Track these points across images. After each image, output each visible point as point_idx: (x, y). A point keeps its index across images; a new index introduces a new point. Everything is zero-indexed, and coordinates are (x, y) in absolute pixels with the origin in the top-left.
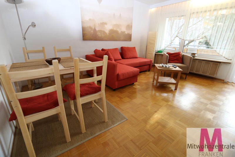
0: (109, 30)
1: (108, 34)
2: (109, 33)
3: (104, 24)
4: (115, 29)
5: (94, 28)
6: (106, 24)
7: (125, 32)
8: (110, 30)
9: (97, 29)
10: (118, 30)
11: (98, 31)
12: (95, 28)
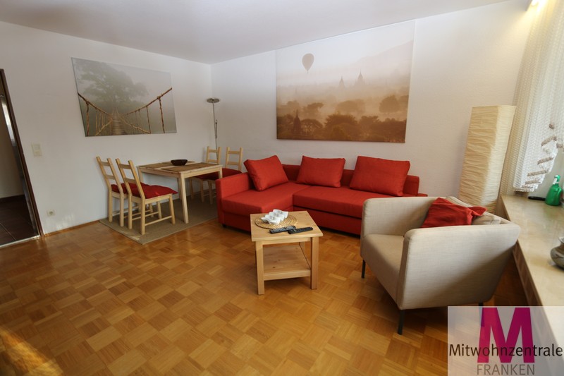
0: (328, 117)
1: (324, 125)
2: (327, 124)
3: (315, 106)
4: (343, 113)
5: (295, 117)
6: (320, 105)
7: (376, 117)
8: (330, 117)
9: (301, 118)
10: (353, 114)
11: (303, 121)
12: (297, 116)
